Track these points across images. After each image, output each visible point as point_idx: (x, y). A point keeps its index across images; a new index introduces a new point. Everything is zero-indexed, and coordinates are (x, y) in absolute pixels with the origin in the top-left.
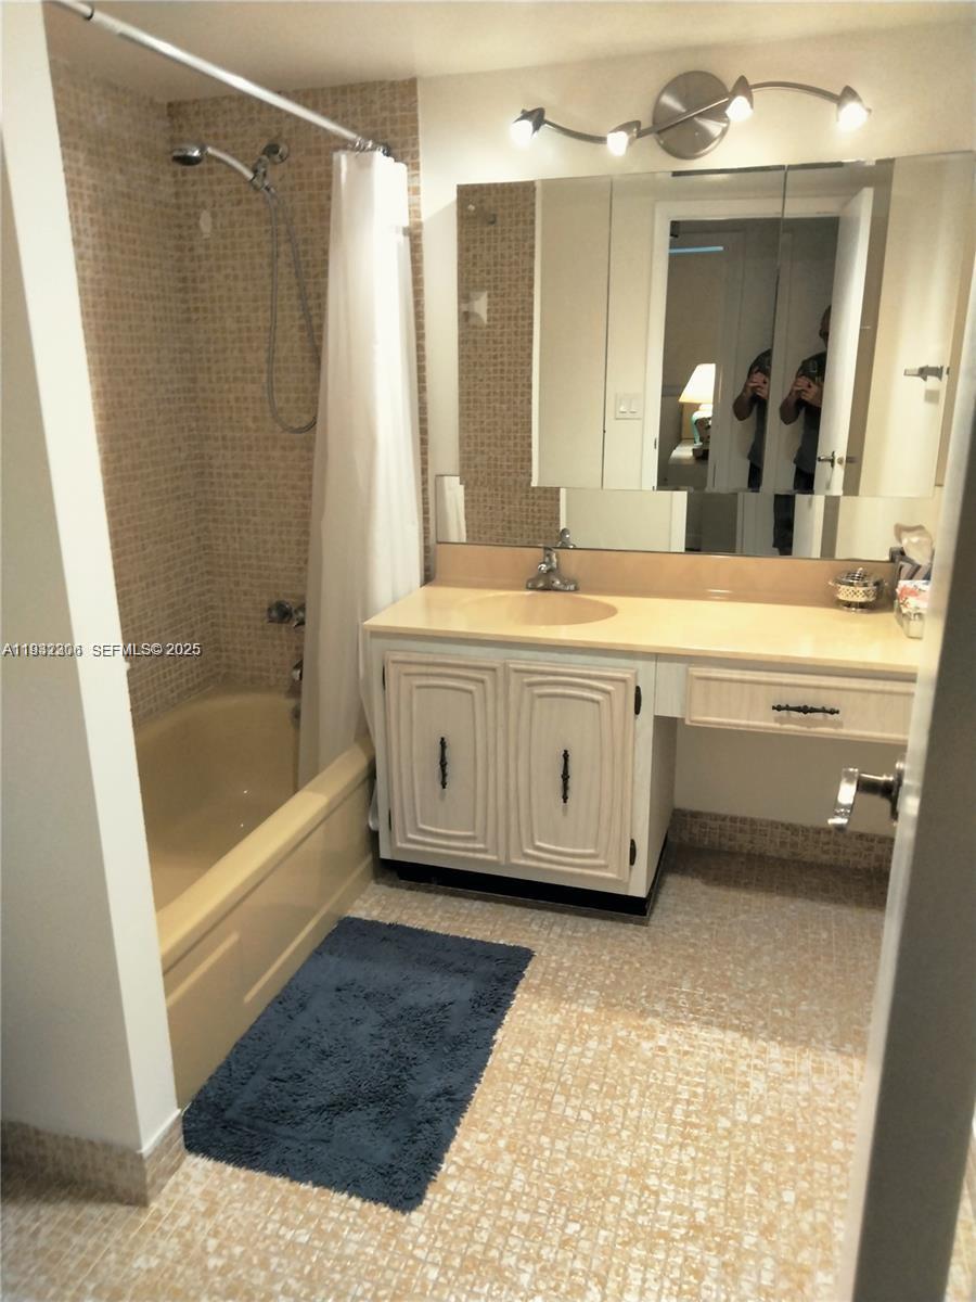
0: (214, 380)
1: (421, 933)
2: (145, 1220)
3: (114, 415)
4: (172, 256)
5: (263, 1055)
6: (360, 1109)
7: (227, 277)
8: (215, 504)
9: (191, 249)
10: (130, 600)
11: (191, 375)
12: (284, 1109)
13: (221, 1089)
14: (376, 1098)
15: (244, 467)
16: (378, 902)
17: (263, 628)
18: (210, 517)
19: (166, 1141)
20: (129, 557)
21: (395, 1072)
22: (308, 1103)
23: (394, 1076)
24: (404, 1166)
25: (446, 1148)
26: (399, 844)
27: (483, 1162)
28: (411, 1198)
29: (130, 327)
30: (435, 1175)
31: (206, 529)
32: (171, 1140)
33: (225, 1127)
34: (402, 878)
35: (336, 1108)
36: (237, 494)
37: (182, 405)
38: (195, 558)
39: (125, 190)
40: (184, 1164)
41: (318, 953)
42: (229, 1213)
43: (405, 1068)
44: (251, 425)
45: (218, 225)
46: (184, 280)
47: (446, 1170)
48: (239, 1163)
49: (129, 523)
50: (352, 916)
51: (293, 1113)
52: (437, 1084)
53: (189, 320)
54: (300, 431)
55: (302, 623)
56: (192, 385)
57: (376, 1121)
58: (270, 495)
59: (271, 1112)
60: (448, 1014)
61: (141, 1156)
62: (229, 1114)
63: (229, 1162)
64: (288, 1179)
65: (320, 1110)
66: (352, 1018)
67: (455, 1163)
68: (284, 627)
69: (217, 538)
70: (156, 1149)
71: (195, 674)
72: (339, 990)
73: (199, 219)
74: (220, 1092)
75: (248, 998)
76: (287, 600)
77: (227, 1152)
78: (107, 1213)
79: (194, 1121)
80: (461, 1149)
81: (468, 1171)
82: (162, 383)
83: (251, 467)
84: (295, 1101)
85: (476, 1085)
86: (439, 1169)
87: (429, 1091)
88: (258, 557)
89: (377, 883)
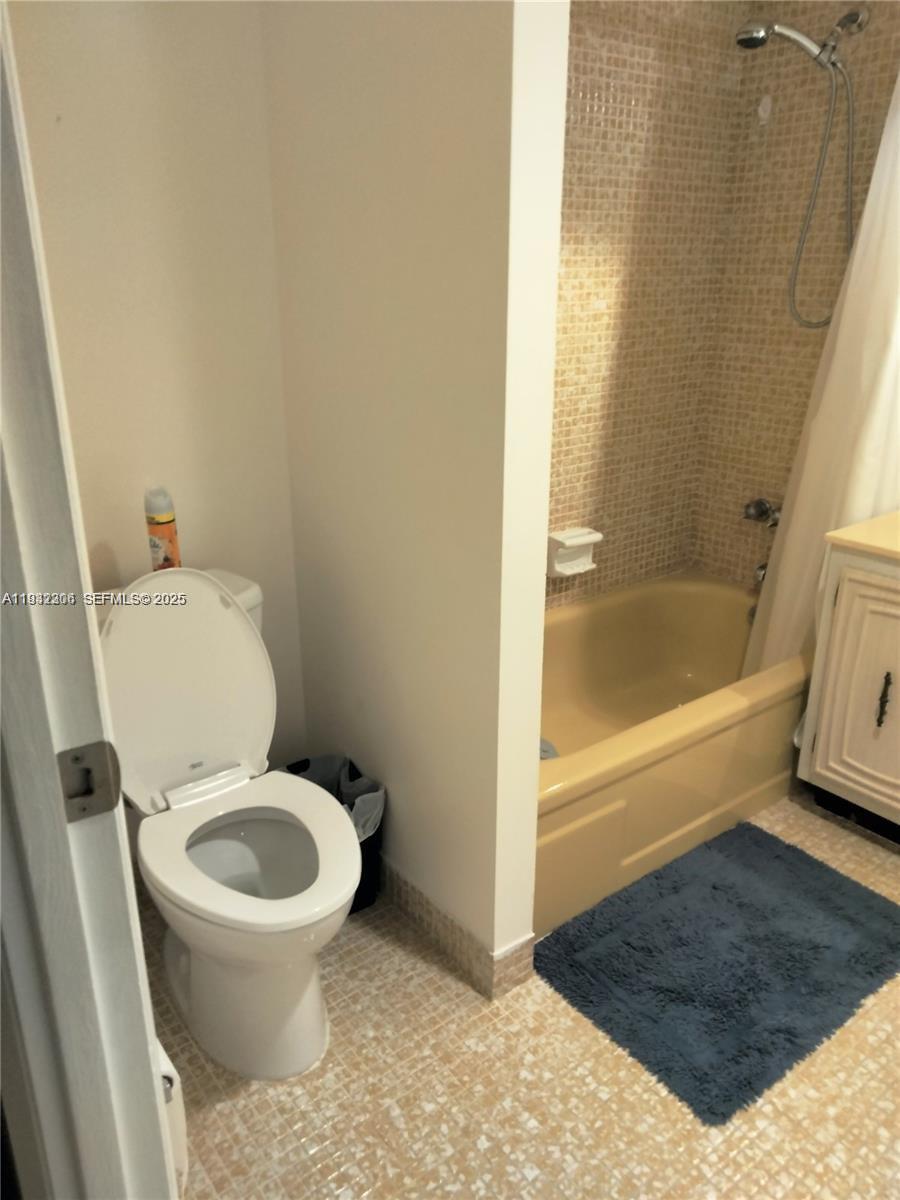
0: (742, 271)
1: (820, 867)
2: (485, 1011)
3: (636, 303)
4: (724, 146)
5: (627, 918)
6: (696, 1007)
7: (775, 164)
8: (718, 396)
9: (746, 137)
10: (618, 478)
11: (720, 266)
12: (626, 973)
13: (579, 931)
14: (717, 1003)
15: (752, 361)
16: (786, 820)
17: (740, 524)
18: (711, 408)
19: (516, 955)
20: (624, 438)
21: (743, 989)
22: (649, 978)
23: (741, 992)
24: (719, 1080)
25: (769, 1084)
26: (818, 769)
27: (804, 1118)
28: (713, 1113)
29: (668, 218)
30: (748, 1105)
31: (706, 420)
32: (521, 955)
33: (572, 966)
34: (819, 804)
35: (674, 995)
36: (741, 388)
37: (706, 296)
38: (689, 446)
39: (689, 81)
40: (530, 981)
41: (708, 845)
42: (552, 1040)
43: (753, 989)
44: (770, 318)
45: (777, 110)
46: (733, 170)
47: (762, 1106)
48: (573, 1002)
49: (630, 406)
50: (753, 823)
51: (633, 981)
52: (782, 1019)
53: (729, 211)
54: (817, 325)
55: (775, 524)
56: (719, 276)
57: (707, 1025)
58: (773, 391)
59: (614, 971)
60: (819, 956)
61: (492, 957)
62: (579, 956)
63: (565, 997)
64: (609, 1037)
65: (659, 990)
66: (718, 919)
67: (773, 1104)
68: (760, 525)
69: (714, 429)
70: (506, 958)
71: (666, 556)
72: (714, 888)
73: (758, 105)
74: (579, 934)
75: (627, 861)
76: (771, 499)
77: (566, 988)
78: (461, 992)
79: (549, 949)
80: (783, 1094)
81: (784, 1119)
82: (688, 274)
83: (760, 361)
84: (639, 971)
85: (825, 1039)
86: (755, 1101)
87: (771, 1022)
88: (748, 452)
89: (792, 800)
